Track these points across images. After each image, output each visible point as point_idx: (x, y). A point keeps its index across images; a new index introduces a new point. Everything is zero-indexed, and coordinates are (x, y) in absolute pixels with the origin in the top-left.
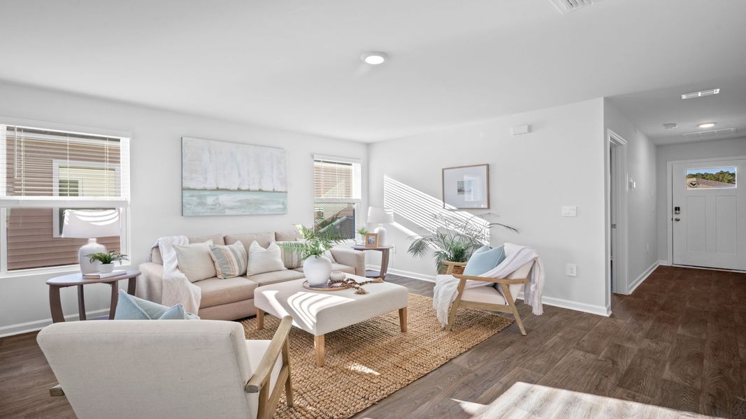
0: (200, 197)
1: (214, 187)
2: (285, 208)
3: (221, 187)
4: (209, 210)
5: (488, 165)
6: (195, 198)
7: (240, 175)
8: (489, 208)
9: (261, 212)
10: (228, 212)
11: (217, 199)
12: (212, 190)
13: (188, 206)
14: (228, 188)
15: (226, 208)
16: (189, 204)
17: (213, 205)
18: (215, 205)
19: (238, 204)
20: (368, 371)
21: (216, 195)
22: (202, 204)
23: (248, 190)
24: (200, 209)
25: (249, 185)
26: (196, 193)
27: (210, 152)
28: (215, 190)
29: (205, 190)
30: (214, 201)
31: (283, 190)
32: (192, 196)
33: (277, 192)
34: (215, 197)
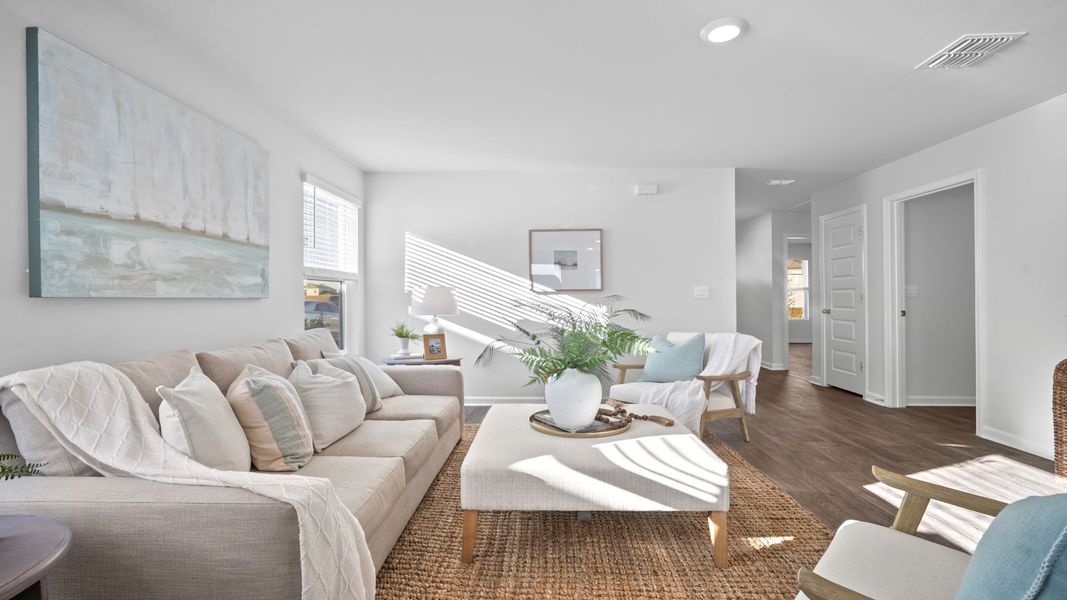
0: (92, 237)
1: (128, 211)
2: (264, 286)
3: (145, 215)
4: (116, 282)
5: (600, 230)
6: (77, 241)
7: (186, 189)
8: (602, 290)
9: (226, 292)
10: (162, 289)
11: (136, 249)
12: (123, 221)
13: (57, 265)
14: (162, 220)
15: (155, 277)
16: (61, 258)
17: (125, 265)
18: (132, 267)
19: (182, 268)
20: (777, 540)
21: (133, 239)
22: (98, 261)
23: (203, 233)
24: (91, 277)
25: (205, 221)
26: (79, 223)
27: (118, 105)
28: (131, 222)
29: (104, 217)
30: (128, 255)
31: (261, 241)
32: (69, 233)
33: (254, 245)
34: (132, 244)
